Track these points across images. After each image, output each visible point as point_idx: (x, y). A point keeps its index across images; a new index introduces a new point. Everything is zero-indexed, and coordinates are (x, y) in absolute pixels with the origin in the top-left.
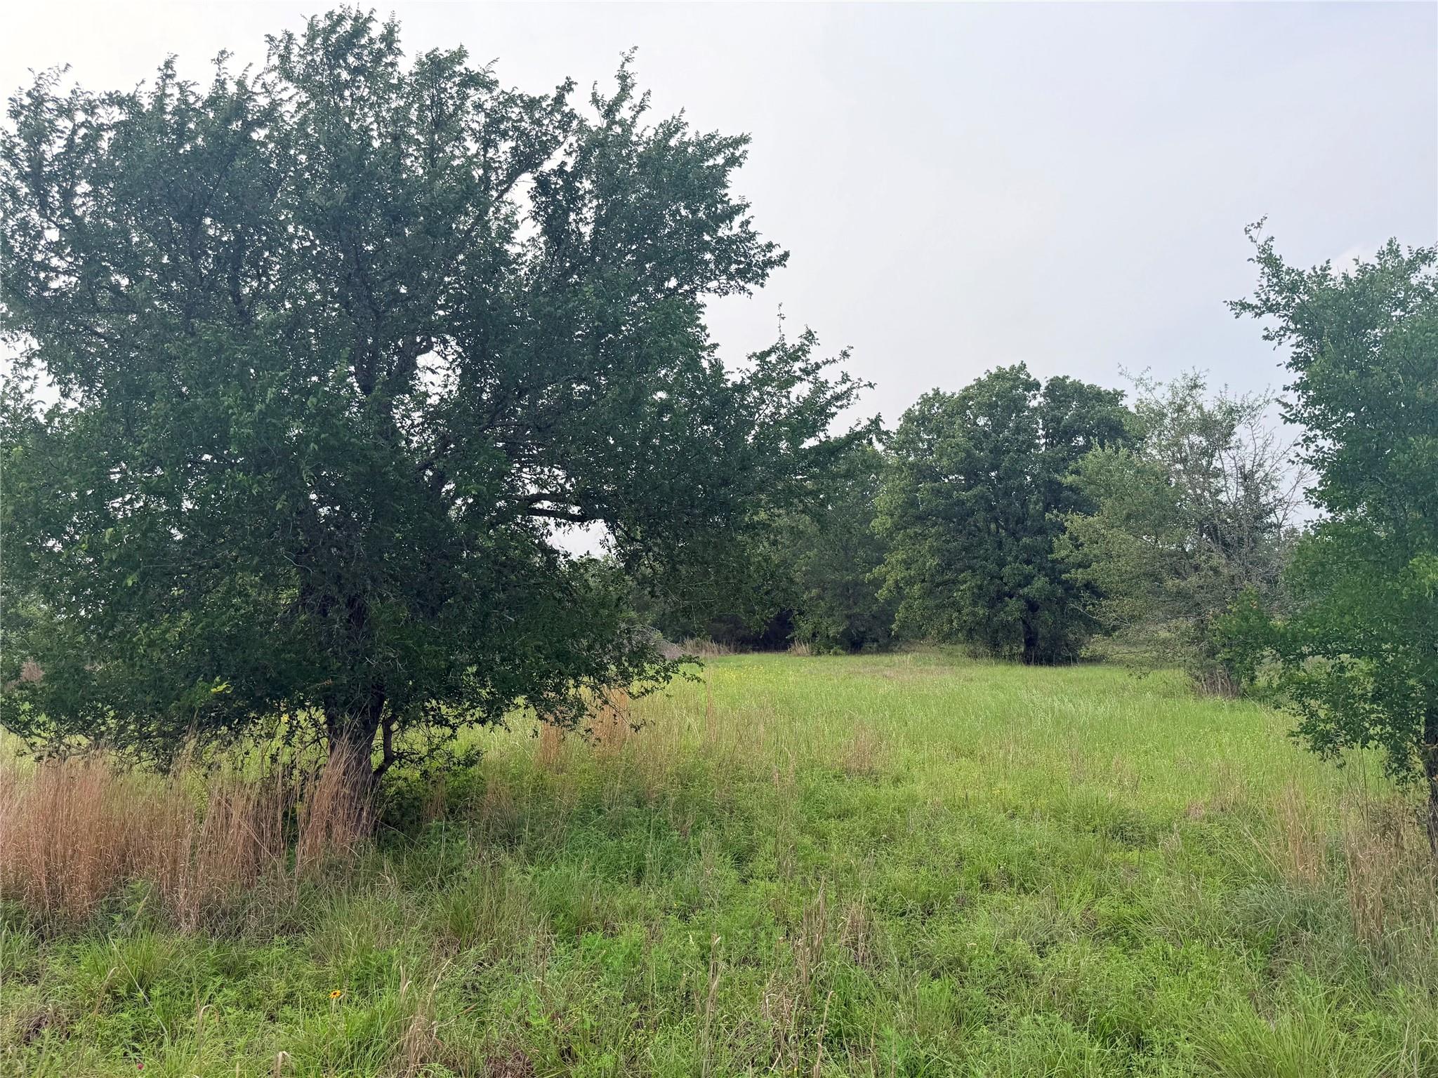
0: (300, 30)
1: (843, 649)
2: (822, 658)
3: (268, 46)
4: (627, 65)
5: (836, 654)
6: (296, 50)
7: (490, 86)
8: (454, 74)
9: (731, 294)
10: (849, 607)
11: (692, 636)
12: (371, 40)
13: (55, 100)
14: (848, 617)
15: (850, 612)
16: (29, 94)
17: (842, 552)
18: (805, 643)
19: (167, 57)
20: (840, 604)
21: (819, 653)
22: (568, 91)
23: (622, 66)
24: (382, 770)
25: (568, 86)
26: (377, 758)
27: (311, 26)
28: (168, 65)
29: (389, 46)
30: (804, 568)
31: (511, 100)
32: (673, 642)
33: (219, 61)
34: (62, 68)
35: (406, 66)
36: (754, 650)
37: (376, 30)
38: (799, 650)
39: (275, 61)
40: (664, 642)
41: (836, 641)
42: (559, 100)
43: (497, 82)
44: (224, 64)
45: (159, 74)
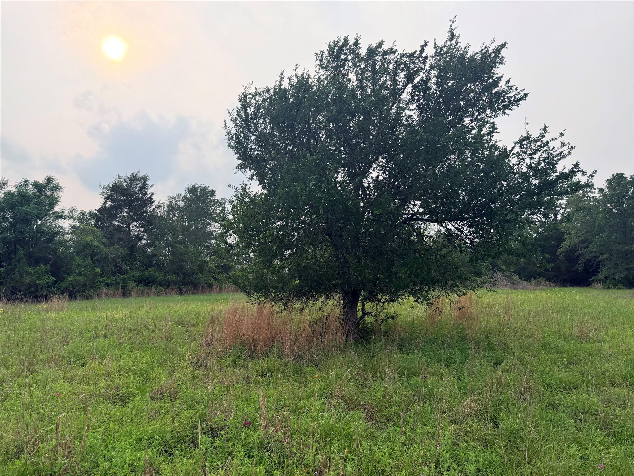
0: (325, 49)
1: (624, 286)
2: (610, 291)
3: (316, 57)
4: (453, 25)
5: (619, 288)
6: (324, 56)
7: (394, 52)
8: (379, 52)
9: (499, 117)
10: (628, 264)
11: (535, 278)
12: (350, 46)
13: (250, 94)
14: (627, 269)
15: (628, 266)
16: (243, 94)
17: (623, 234)
18: (600, 283)
19: (281, 72)
20: (622, 262)
21: (609, 288)
22: (425, 46)
23: (451, 26)
24: (362, 318)
25: (425, 45)
26: (359, 314)
27: (329, 46)
28: (282, 74)
29: (356, 47)
30: (598, 243)
31: (403, 55)
32: (525, 280)
33: (296, 69)
34: (251, 83)
35: (363, 52)
36: (571, 286)
37: (352, 41)
38: (597, 286)
39: (318, 62)
40: (520, 280)
41: (620, 282)
42: (422, 51)
43: (397, 50)
44: (297, 70)
45: (279, 78)
